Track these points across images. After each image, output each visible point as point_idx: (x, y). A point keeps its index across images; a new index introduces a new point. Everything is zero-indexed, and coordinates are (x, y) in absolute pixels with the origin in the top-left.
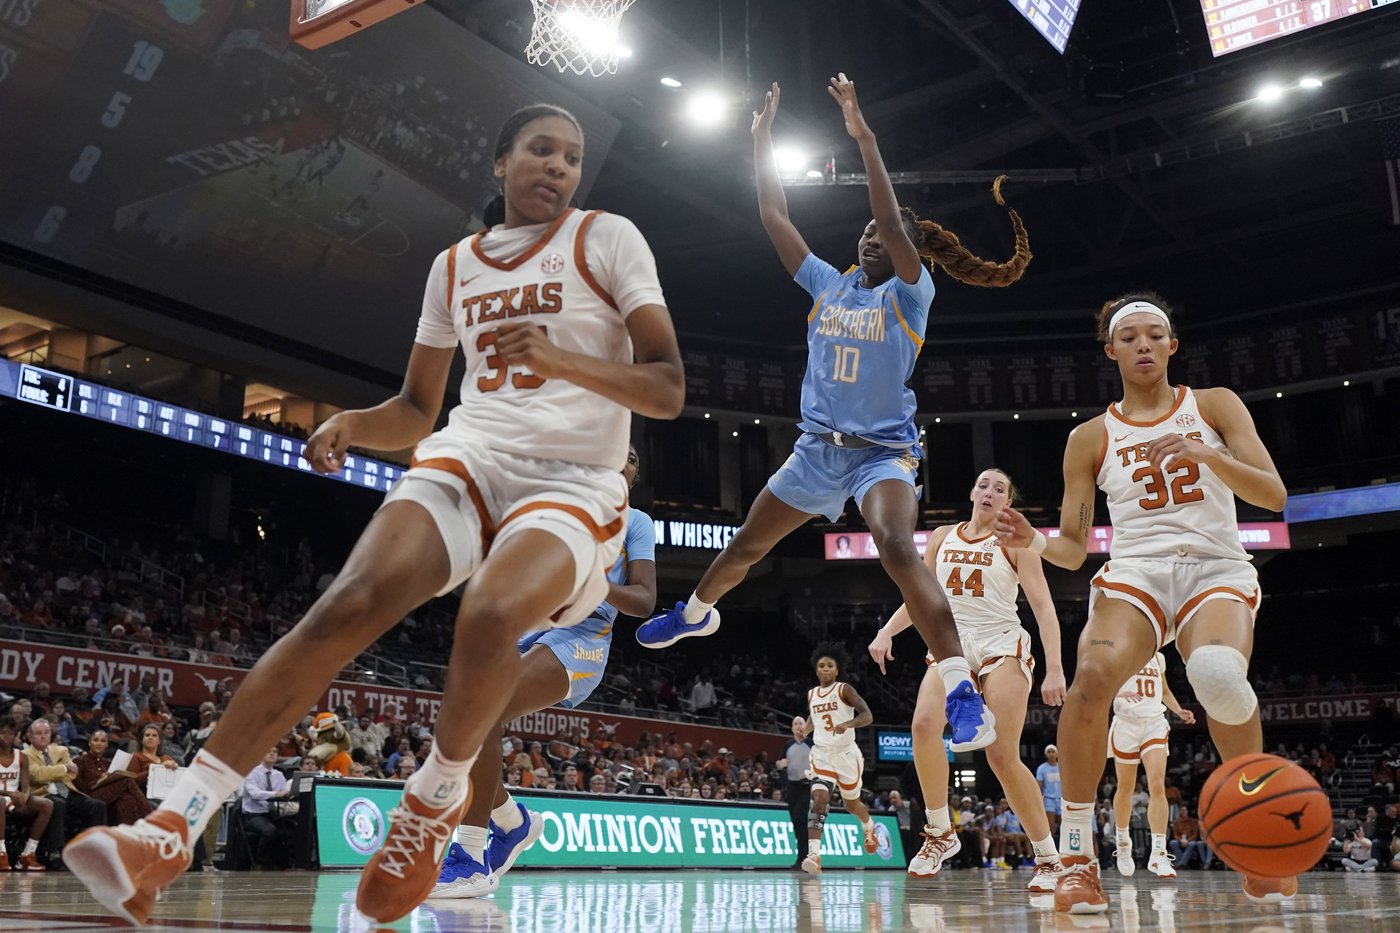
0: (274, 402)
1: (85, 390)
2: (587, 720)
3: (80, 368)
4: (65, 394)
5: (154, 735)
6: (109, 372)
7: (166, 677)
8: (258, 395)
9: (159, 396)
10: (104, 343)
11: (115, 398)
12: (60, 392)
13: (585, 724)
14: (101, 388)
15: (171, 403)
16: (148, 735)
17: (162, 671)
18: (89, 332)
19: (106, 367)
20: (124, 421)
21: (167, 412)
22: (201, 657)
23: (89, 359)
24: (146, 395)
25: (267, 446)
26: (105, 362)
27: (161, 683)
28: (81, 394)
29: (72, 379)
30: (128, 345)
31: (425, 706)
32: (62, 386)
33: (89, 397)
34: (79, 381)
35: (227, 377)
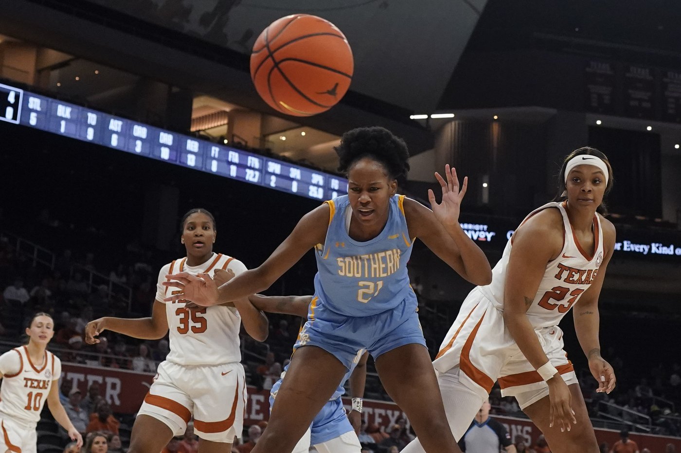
0: (220, 114)
1: (35, 103)
2: (529, 429)
3: (30, 80)
4: (15, 106)
5: (104, 443)
6: (59, 85)
7: (114, 386)
8: (205, 107)
9: (107, 109)
10: (53, 56)
11: (64, 111)
12: (9, 104)
13: (527, 433)
14: (50, 100)
15: (119, 115)
16: (98, 443)
17: (110, 380)
18: (39, 46)
19: (55, 80)
20: (74, 133)
21: (115, 125)
22: (148, 366)
23: (39, 71)
24: (94, 108)
25: (214, 158)
26: (55, 74)
27: (109, 391)
28: (31, 106)
29: (21, 92)
30: (77, 57)
31: (369, 415)
32: (11, 99)
33: (39, 109)
34: (29, 93)
35: (175, 90)
